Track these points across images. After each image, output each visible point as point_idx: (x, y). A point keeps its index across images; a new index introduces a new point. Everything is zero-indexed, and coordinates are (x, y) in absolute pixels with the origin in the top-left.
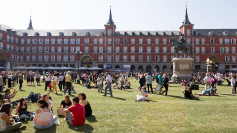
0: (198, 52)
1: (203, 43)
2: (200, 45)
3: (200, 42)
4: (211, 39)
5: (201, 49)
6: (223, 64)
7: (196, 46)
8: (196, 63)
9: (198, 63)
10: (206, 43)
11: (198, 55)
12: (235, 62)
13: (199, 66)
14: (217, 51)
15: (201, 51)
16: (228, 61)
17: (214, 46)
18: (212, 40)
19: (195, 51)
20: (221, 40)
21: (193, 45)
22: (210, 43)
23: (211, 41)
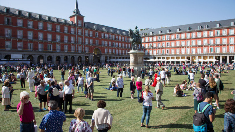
0: (87, 44)
2: (89, 37)
3: (89, 34)
5: (89, 41)
6: (104, 55)
7: (86, 37)
9: (87, 54)
10: (93, 35)
14: (100, 44)
16: (107, 53)
17: (98, 39)
20: (102, 35)
23: (96, 34)
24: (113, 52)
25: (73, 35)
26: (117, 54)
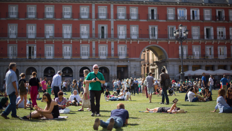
0: (124, 37)
1: (134, 17)
2: (128, 22)
3: (128, 16)
4: (150, 9)
5: (128, 30)
6: (175, 63)
7: (118, 22)
8: (119, 60)
9: (123, 60)
10: (139, 16)
11: (122, 42)
12: (198, 58)
13: (126, 68)
14: (163, 35)
15: (128, 35)
16: (185, 57)
17: (156, 23)
18: (153, 11)
19: (116, 35)
20: (171, 12)
21: (112, 21)
22: (147, 18)
23: (150, 13)
24: (208, 52)
25: (85, 22)
26: (221, 57)
